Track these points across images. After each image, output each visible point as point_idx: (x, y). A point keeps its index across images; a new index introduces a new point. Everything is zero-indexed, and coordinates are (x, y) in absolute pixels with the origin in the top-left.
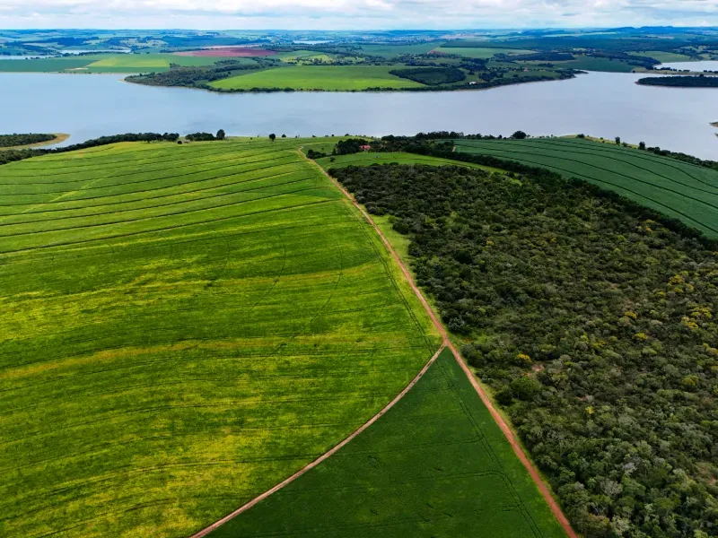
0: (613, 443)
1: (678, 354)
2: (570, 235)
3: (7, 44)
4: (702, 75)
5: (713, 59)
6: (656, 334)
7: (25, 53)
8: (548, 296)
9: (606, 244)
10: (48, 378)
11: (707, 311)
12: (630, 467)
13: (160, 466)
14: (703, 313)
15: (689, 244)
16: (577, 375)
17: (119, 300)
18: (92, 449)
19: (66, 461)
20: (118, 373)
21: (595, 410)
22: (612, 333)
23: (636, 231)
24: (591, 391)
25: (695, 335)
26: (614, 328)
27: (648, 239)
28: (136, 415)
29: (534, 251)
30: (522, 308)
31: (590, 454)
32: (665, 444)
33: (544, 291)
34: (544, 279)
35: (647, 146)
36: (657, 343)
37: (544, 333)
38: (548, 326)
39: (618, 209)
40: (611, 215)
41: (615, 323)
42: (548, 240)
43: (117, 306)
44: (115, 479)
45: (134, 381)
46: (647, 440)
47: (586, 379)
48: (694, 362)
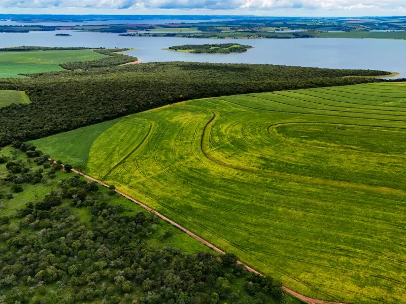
10: (349, 191)
13: (400, 261)
17: (402, 163)
18: (361, 235)
19: (346, 235)
20: (389, 201)
28: (393, 228)
43: (399, 166)
44: (370, 256)
45: (397, 209)
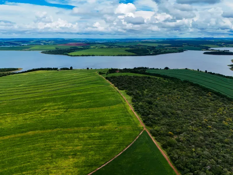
0: (202, 160)
1: (222, 132)
2: (184, 96)
3: (5, 42)
4: (223, 51)
5: (227, 47)
6: (214, 126)
7: (10, 45)
8: (178, 115)
9: (196, 99)
10: (11, 140)
11: (231, 119)
12: (208, 167)
13: (47, 168)
14: (229, 120)
15: (224, 100)
16: (189, 139)
17: (36, 116)
18: (24, 163)
19: (15, 167)
20: (34, 138)
21: (195, 150)
22: (200, 126)
23: (206, 96)
24: (194, 144)
25: (227, 126)
26: (200, 124)
27: (210, 98)
28: (40, 152)
29: (173, 101)
30: (170, 118)
31: (194, 164)
32: (220, 160)
33: (177, 113)
34: (176, 109)
35: (208, 72)
36: (215, 129)
37: (177, 126)
38: (178, 123)
39: (200, 89)
40: (197, 91)
41: (201, 123)
42: (177, 98)
43: (35, 118)
44: (32, 173)
45: (39, 141)
46: (213, 159)
47: (192, 140)
48: (228, 135)
